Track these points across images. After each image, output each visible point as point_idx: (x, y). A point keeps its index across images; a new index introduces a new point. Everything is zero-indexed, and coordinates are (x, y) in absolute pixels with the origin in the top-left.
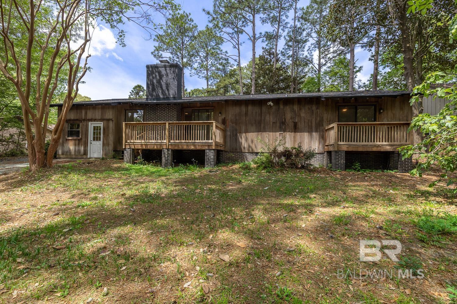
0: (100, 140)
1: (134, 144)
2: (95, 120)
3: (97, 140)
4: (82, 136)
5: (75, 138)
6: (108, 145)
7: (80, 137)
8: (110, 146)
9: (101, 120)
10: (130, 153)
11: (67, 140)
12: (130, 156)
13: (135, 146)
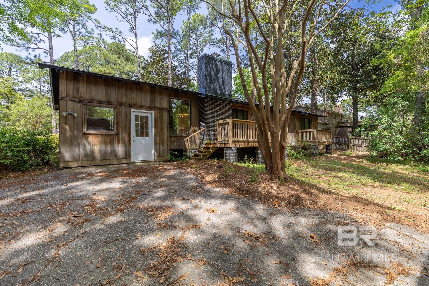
0: (147, 135)
1: (239, 142)
2: (142, 107)
3: (142, 136)
4: (118, 129)
5: (104, 131)
6: (162, 143)
7: (115, 130)
8: (165, 144)
9: (152, 108)
10: (236, 152)
11: (85, 134)
12: (236, 155)
13: (240, 144)
